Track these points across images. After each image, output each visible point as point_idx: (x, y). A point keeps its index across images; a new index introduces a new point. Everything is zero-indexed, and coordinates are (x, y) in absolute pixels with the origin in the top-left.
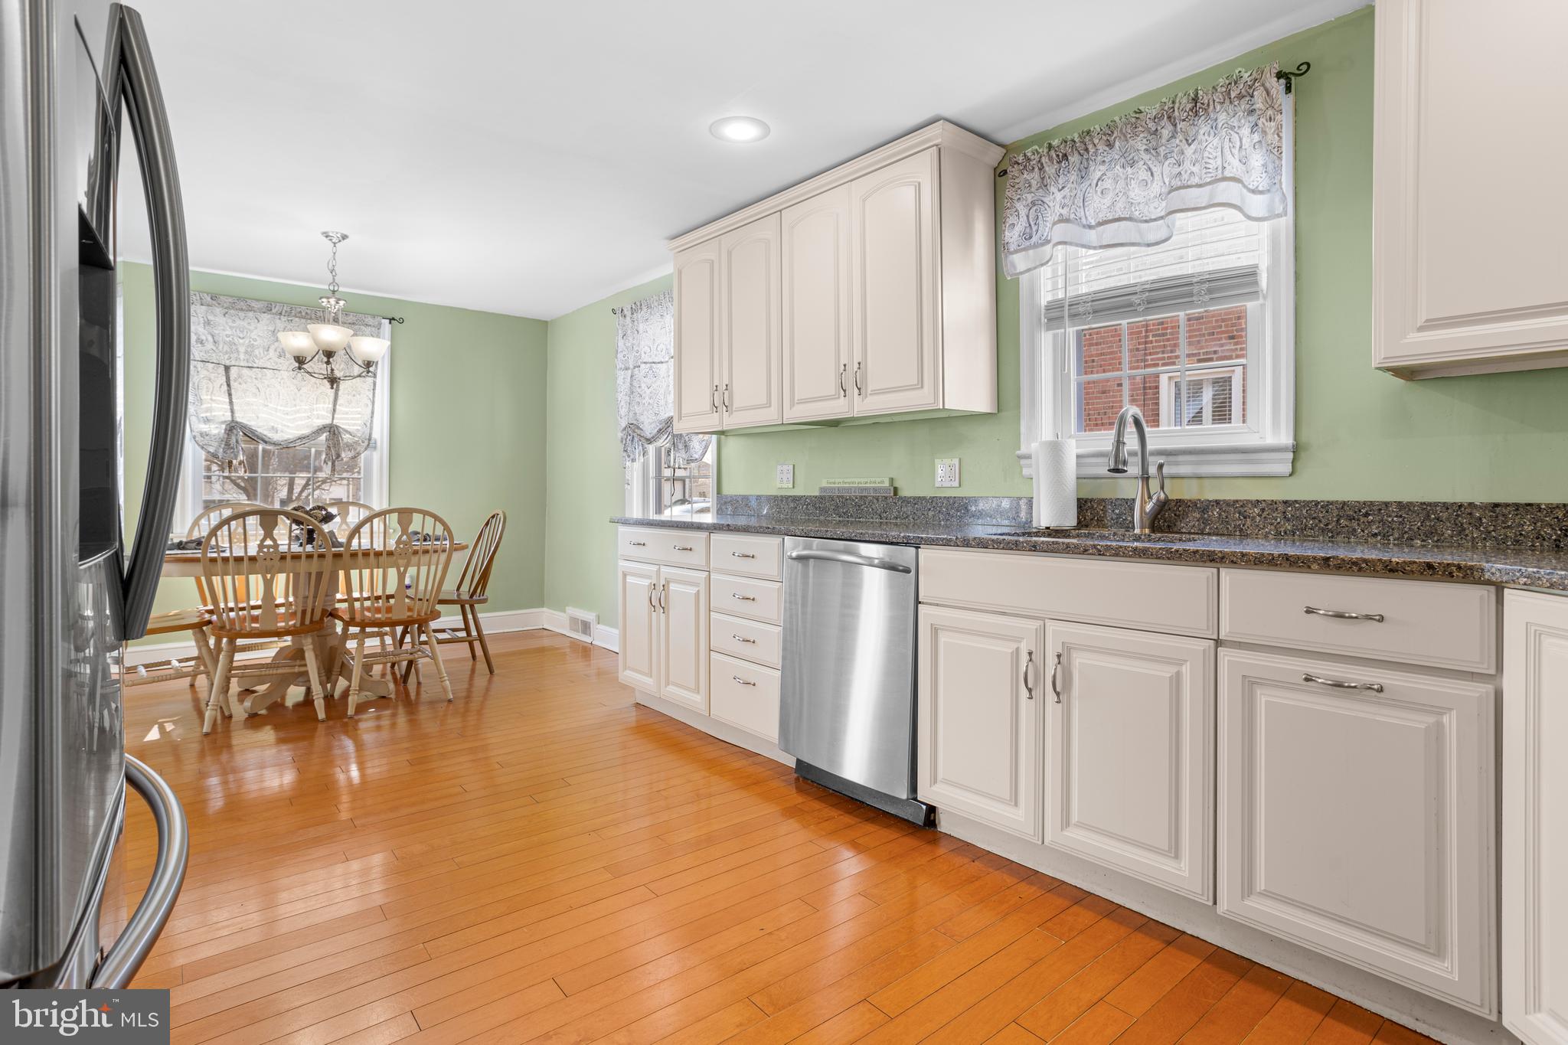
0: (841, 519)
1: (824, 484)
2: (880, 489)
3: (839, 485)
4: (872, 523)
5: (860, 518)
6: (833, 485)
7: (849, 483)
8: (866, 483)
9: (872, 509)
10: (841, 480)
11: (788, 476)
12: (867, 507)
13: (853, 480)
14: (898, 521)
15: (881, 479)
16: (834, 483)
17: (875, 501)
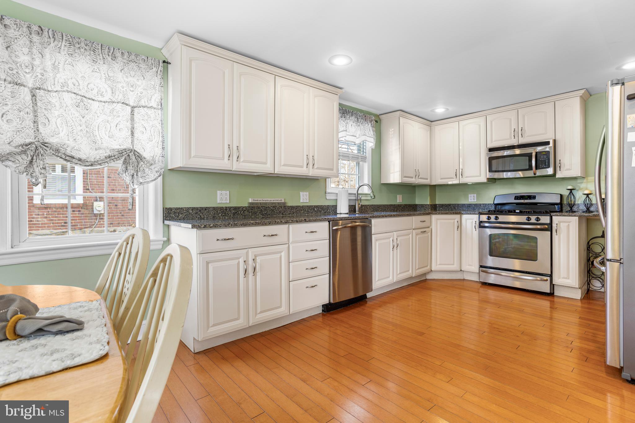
0: (264, 216)
1: (250, 201)
2: (281, 203)
3: (260, 202)
4: (279, 217)
5: (273, 215)
6: (257, 202)
7: (265, 201)
8: (274, 201)
9: (279, 211)
10: (261, 199)
11: (226, 196)
12: (276, 211)
13: (267, 199)
14: (290, 215)
15: (281, 199)
16: (258, 200)
17: (280, 208)
